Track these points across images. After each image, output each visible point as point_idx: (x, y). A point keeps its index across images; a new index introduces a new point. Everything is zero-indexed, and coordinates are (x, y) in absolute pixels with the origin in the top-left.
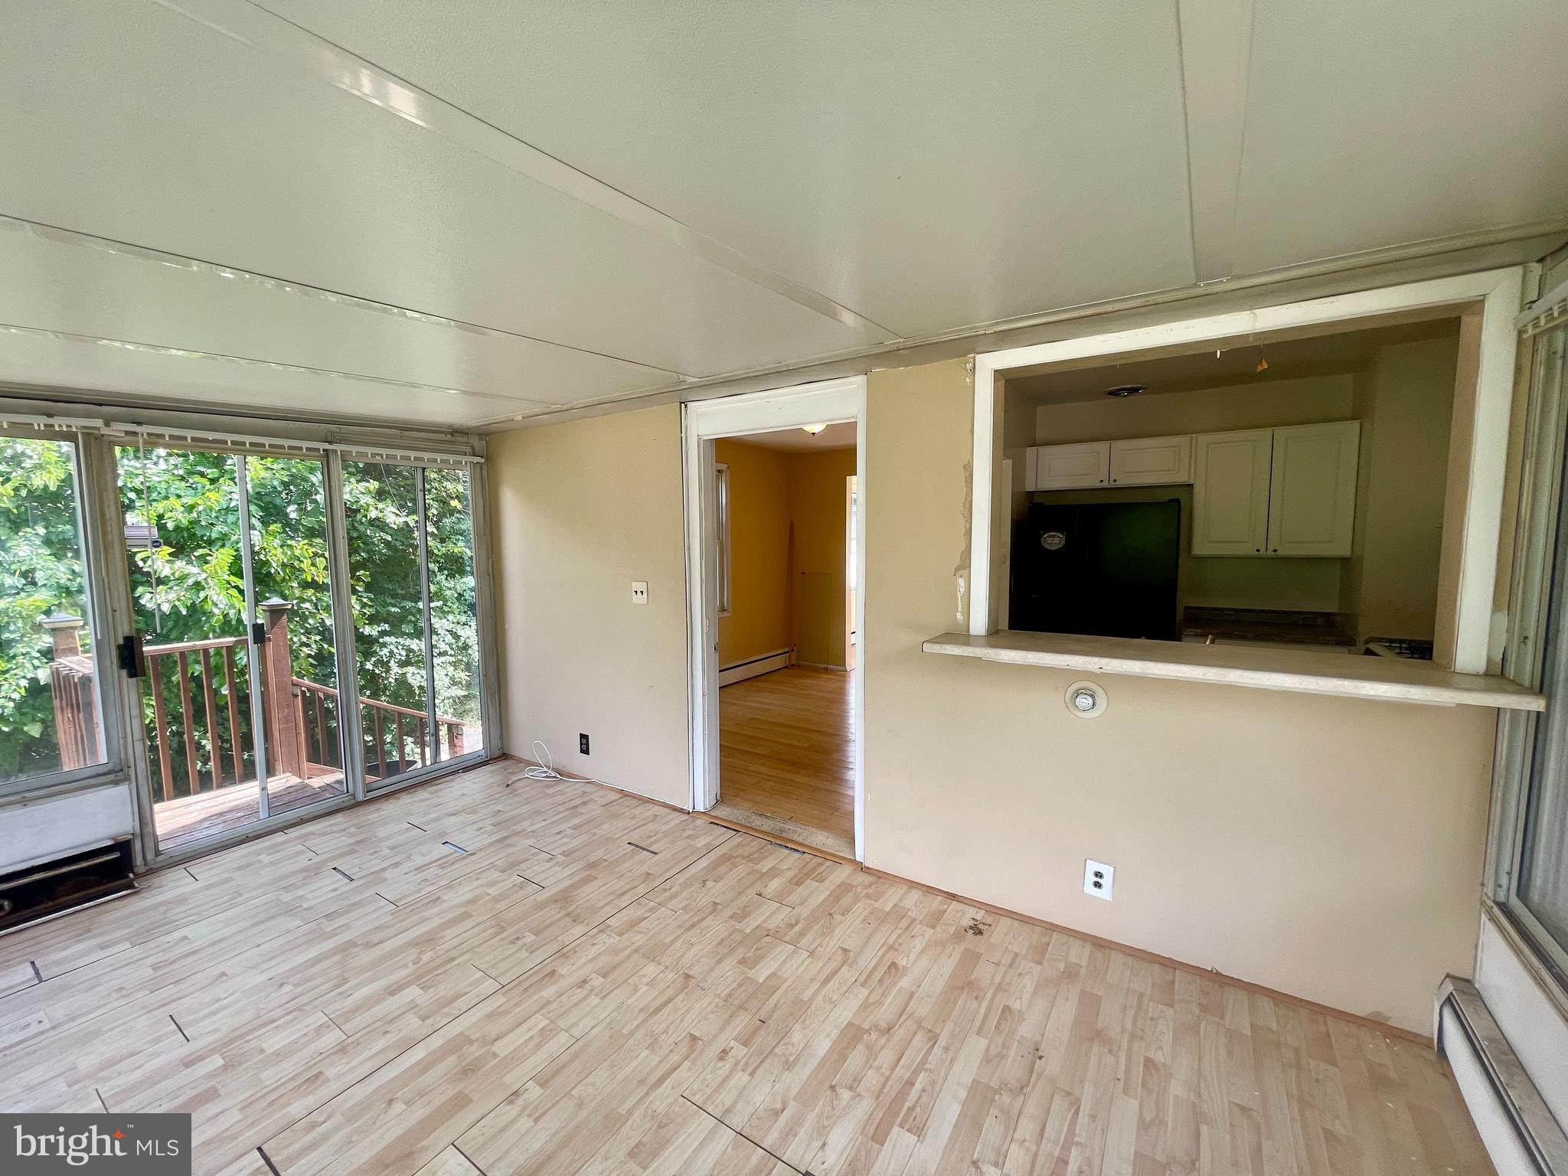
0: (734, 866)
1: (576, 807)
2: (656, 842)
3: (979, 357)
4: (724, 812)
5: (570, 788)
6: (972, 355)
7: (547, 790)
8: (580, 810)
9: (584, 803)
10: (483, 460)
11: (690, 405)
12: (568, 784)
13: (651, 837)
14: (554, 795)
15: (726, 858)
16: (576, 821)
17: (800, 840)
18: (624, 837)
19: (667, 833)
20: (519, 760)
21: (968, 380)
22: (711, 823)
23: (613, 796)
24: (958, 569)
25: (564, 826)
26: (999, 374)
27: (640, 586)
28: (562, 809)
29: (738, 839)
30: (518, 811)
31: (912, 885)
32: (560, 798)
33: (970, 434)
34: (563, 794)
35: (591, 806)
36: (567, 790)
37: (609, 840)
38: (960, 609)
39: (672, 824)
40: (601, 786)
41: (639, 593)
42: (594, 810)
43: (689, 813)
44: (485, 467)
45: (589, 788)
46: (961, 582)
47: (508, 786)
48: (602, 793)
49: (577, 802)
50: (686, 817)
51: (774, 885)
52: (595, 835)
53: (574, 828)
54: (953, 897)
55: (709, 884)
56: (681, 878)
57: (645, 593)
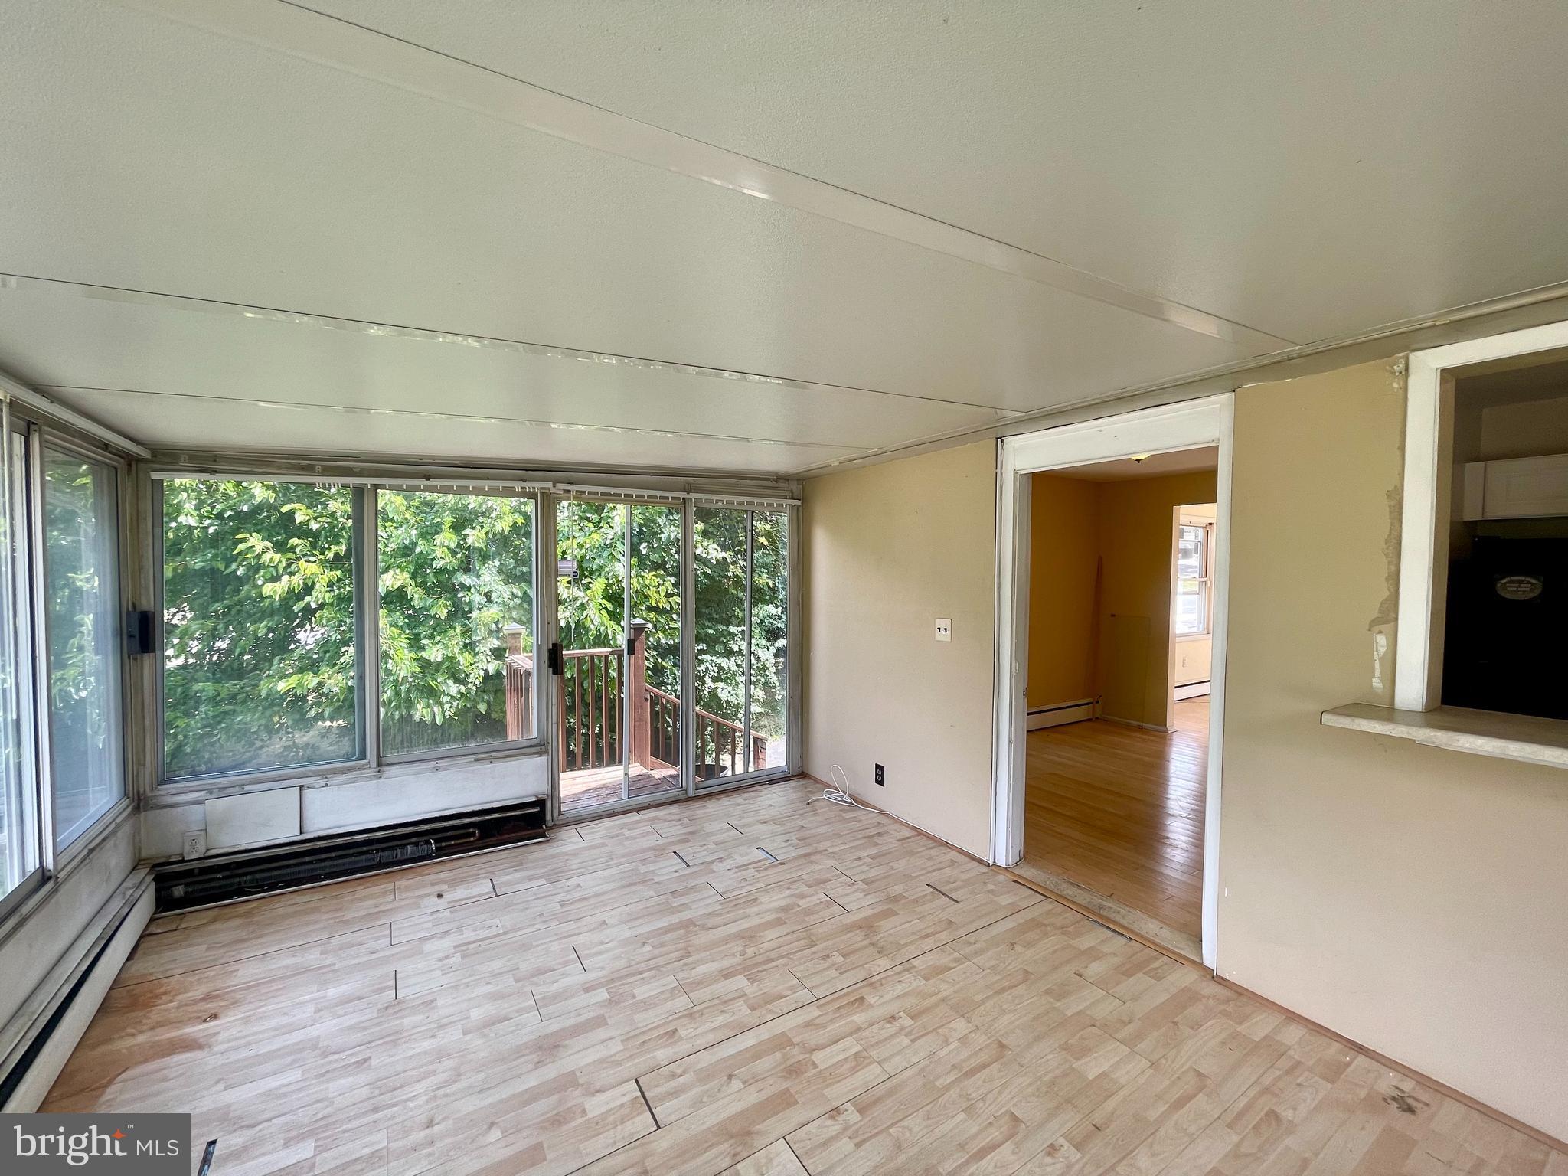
0: (1046, 935)
1: (873, 836)
2: (955, 889)
3: (1413, 356)
4: (1028, 872)
5: (865, 817)
6: (1401, 355)
7: (844, 815)
8: (876, 840)
9: (880, 834)
10: (799, 503)
11: (1007, 440)
12: (864, 812)
13: (950, 883)
14: (851, 820)
15: (1035, 924)
16: (874, 851)
17: (1124, 922)
18: (922, 878)
19: (967, 883)
20: (817, 781)
21: (1395, 385)
22: (1015, 881)
23: (907, 833)
24: (1374, 623)
25: (864, 854)
26: (1446, 374)
27: (943, 623)
28: (860, 836)
29: (1048, 906)
30: (819, 830)
31: (1292, 1017)
32: (857, 825)
33: (1398, 453)
34: (860, 821)
35: (885, 837)
36: (863, 818)
37: (908, 877)
38: (1377, 673)
39: (972, 874)
40: (896, 820)
41: (943, 631)
42: (889, 843)
43: (989, 866)
44: (800, 508)
45: (884, 820)
46: (1381, 641)
47: (808, 804)
48: (896, 826)
49: (873, 831)
50: (985, 869)
51: (1095, 969)
52: (892, 868)
53: (873, 857)
54: (1360, 1049)
55: (1018, 948)
56: (985, 935)
57: (949, 628)
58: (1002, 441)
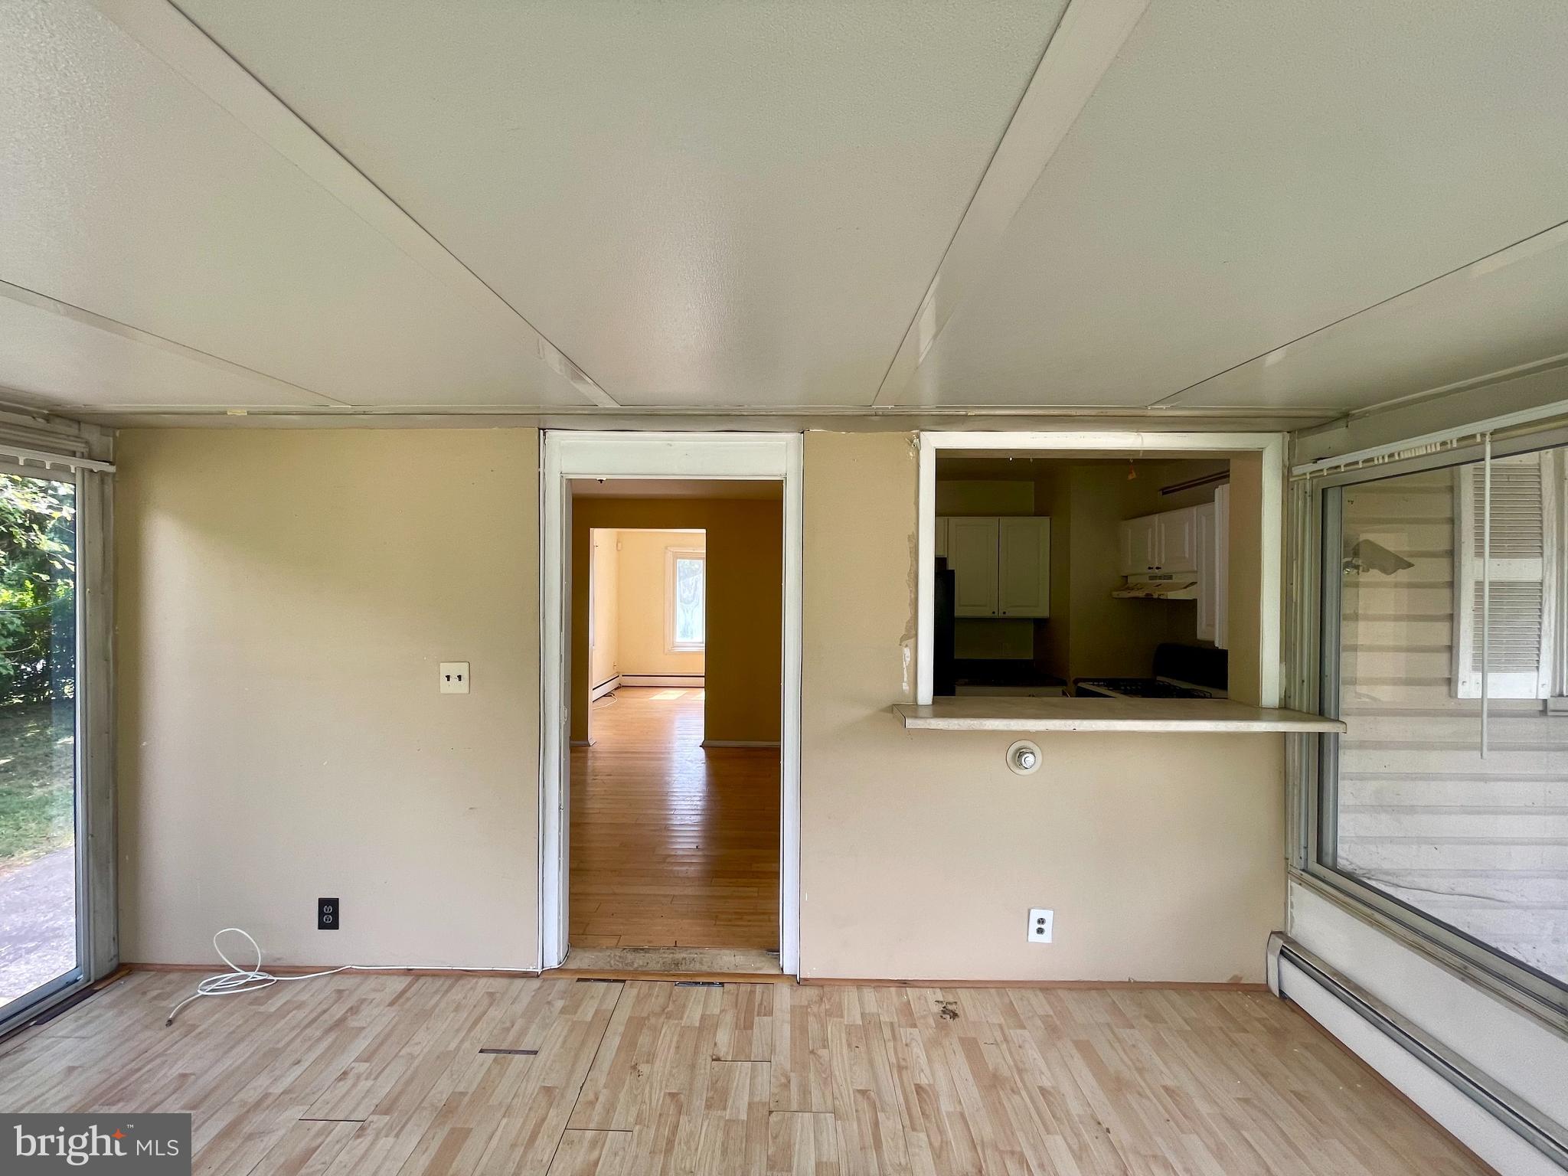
0: (656, 1031)
1: (342, 1020)
2: (523, 1033)
3: (923, 435)
4: (585, 960)
5: (309, 993)
6: (917, 431)
7: (262, 1009)
8: (353, 1023)
9: (354, 1010)
10: (105, 467)
11: (550, 433)
12: (303, 985)
13: (508, 1030)
14: (282, 1013)
15: (636, 1024)
16: (361, 1045)
17: (705, 968)
18: (467, 1045)
19: (530, 1014)
20: (165, 969)
21: (911, 454)
22: (579, 980)
23: (399, 984)
24: (903, 639)
25: (346, 1060)
27: (454, 669)
28: (318, 1033)
29: (632, 992)
30: (227, 1063)
31: (860, 983)
32: (300, 1015)
33: (913, 507)
34: (301, 1006)
35: (365, 1011)
36: (304, 997)
37: (444, 1059)
38: (905, 679)
39: (525, 1000)
40: (366, 974)
41: (454, 679)
42: (375, 1019)
43: (538, 976)
45: (346, 983)
46: (907, 652)
47: (170, 1022)
48: (372, 982)
49: (338, 1012)
50: (535, 984)
51: (724, 1038)
52: (412, 1057)
53: (367, 1057)
54: (904, 983)
55: (644, 1068)
56: (601, 1077)
57: (465, 676)
58: (544, 434)
